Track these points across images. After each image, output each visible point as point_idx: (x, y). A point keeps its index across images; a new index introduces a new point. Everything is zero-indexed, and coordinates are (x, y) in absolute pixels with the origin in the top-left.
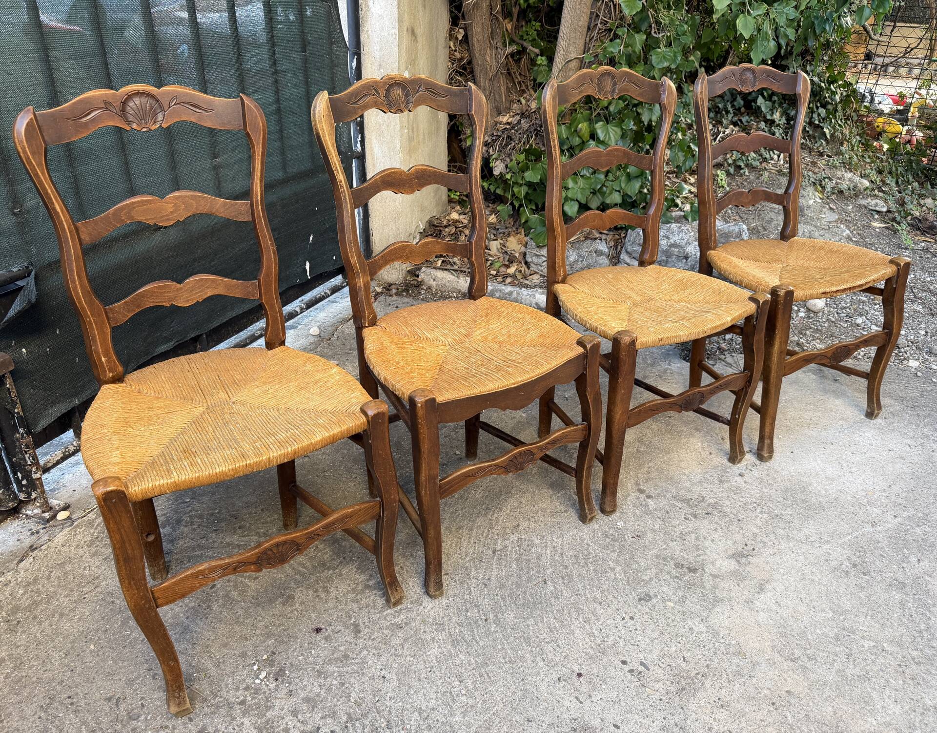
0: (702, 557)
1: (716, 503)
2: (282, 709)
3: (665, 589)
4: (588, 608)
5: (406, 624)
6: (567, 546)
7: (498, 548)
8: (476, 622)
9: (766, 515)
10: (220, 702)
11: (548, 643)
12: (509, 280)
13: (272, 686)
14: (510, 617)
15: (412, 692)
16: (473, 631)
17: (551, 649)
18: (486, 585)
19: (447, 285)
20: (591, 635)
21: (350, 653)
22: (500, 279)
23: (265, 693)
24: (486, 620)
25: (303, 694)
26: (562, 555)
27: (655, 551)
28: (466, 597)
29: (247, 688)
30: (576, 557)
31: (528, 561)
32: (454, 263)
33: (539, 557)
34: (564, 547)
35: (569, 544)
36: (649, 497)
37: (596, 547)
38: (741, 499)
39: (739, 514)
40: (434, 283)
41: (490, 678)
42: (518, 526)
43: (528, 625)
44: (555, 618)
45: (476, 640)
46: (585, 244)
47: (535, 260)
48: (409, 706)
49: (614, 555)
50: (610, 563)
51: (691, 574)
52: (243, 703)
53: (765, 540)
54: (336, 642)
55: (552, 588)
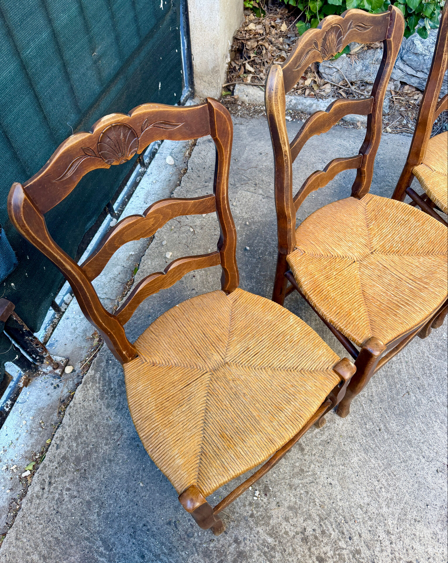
2: (278, 518)
4: (441, 411)
5: (330, 439)
6: (415, 360)
8: (374, 433)
10: (238, 517)
11: (423, 443)
12: (307, 92)
13: (265, 500)
14: (393, 426)
15: (352, 493)
16: (374, 440)
17: (426, 448)
18: (371, 401)
19: (258, 99)
21: (303, 468)
22: (300, 91)
23: (262, 506)
24: (380, 430)
25: (286, 504)
26: (413, 368)
28: (362, 412)
29: (250, 504)
30: (423, 369)
31: (393, 376)
32: (261, 78)
33: (399, 372)
34: (413, 362)
35: (416, 358)
37: (434, 359)
40: (246, 99)
41: (395, 475)
43: (407, 430)
44: (423, 423)
45: (378, 447)
46: (368, 54)
47: (327, 71)
48: (353, 504)
52: (252, 516)
54: (292, 459)
55: (414, 398)
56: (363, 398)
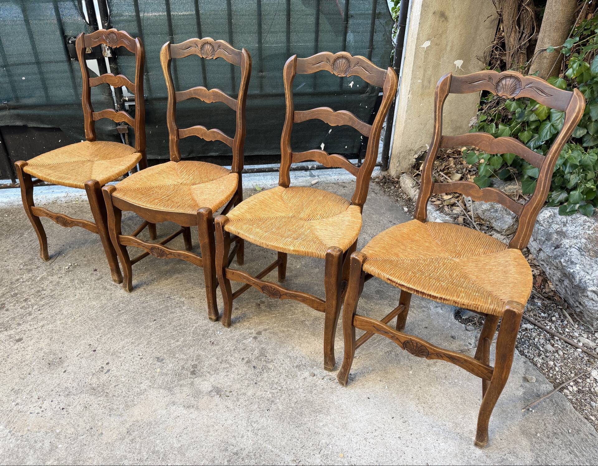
0: (208, 374)
1: (269, 369)
2: (52, 279)
3: (171, 365)
4: (143, 341)
5: (108, 290)
7: (172, 297)
8: (117, 308)
9: (270, 395)
10: (53, 265)
11: (112, 334)
12: (439, 202)
13: (63, 272)
14: (124, 317)
16: (110, 309)
17: (109, 337)
20: (123, 347)
23: (59, 272)
24: (119, 311)
25: (61, 280)
27: (204, 353)
36: (255, 338)
38: (282, 380)
39: (262, 382)
42: (193, 298)
49: (190, 338)
50: (182, 339)
51: (189, 373)
53: (241, 400)
54: (91, 277)
55: (151, 324)
56: (144, 298)
